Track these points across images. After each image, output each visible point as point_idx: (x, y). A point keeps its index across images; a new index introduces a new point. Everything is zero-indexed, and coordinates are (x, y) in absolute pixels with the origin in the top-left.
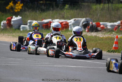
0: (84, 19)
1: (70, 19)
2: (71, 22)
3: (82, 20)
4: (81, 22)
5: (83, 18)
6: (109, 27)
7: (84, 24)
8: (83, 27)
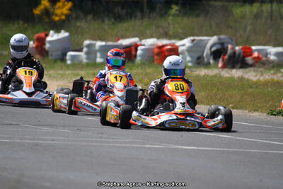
0: (214, 39)
1: (181, 39)
2: (184, 45)
3: (209, 40)
4: (208, 46)
5: (213, 36)
6: (272, 58)
7: (214, 49)
8: (212, 57)
